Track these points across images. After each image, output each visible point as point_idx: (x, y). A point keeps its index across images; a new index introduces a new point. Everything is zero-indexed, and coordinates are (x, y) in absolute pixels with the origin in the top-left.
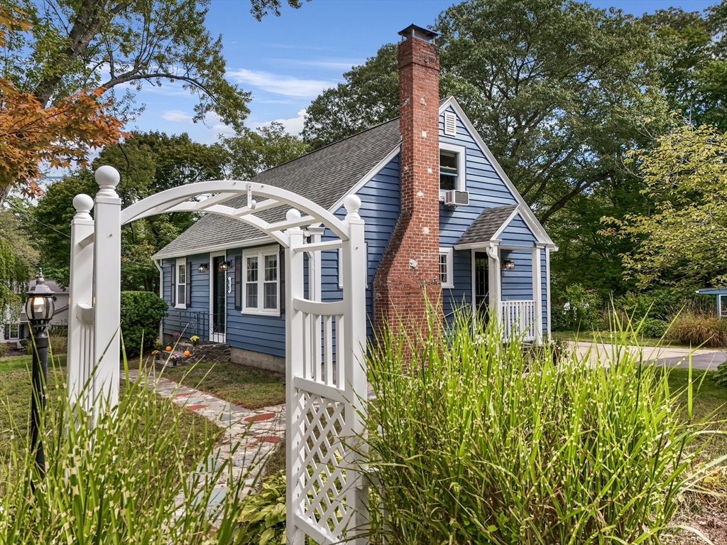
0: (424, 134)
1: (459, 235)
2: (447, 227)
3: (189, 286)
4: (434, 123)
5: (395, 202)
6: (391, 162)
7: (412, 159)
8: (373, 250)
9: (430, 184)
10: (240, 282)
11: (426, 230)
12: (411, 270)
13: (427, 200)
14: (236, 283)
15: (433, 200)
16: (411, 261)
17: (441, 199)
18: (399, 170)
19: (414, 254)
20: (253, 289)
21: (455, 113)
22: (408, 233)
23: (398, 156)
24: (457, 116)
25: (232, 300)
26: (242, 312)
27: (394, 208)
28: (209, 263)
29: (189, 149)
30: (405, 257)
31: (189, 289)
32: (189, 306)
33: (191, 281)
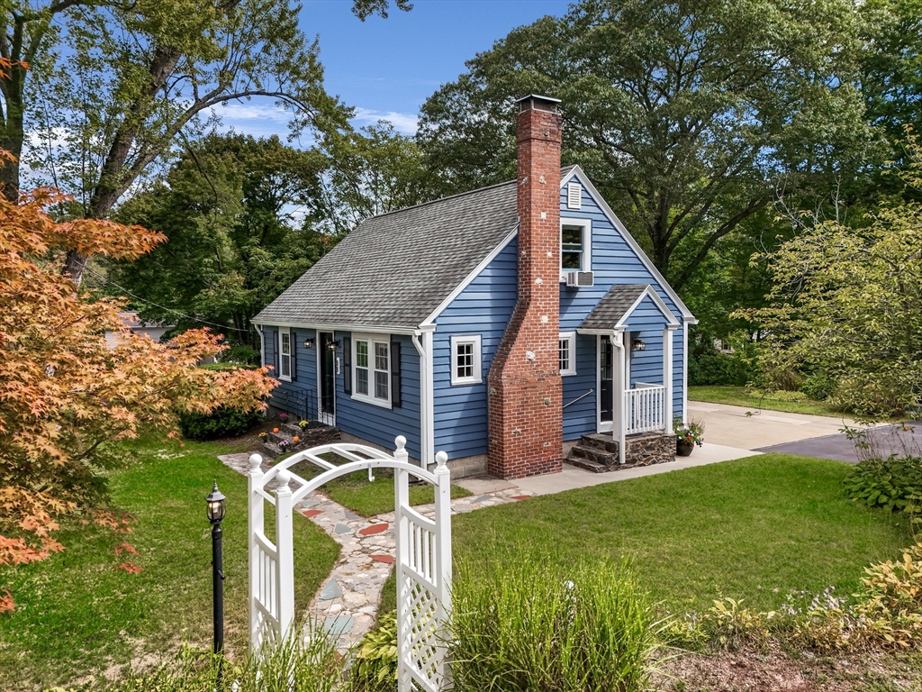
0: (544, 215)
1: (583, 316)
2: (570, 309)
3: (294, 358)
4: (556, 201)
5: (513, 288)
6: (508, 246)
7: (530, 244)
8: (488, 342)
9: (549, 269)
10: (350, 365)
11: (545, 319)
12: (528, 363)
13: (546, 286)
14: (345, 365)
15: (552, 286)
16: (528, 353)
17: (561, 280)
18: (517, 254)
19: (531, 346)
20: (363, 375)
21: (580, 183)
22: (525, 323)
23: (516, 238)
24: (583, 186)
25: (342, 383)
26: (352, 397)
27: (512, 296)
28: (315, 338)
29: (280, 157)
30: (521, 349)
31: (294, 361)
32: (294, 379)
33: (296, 353)
